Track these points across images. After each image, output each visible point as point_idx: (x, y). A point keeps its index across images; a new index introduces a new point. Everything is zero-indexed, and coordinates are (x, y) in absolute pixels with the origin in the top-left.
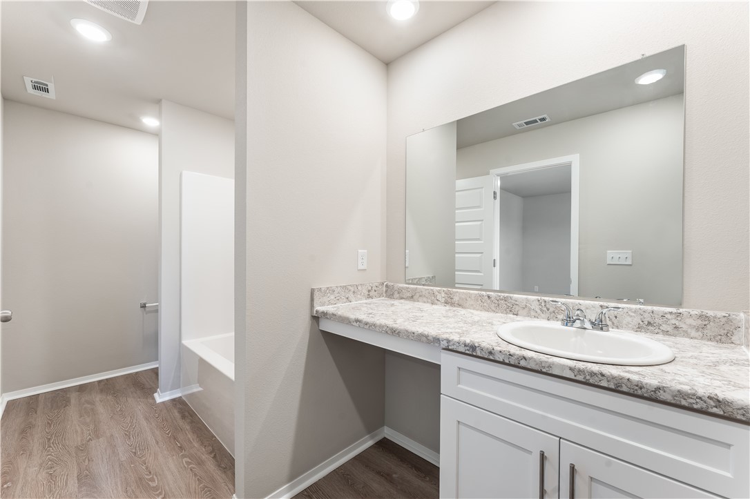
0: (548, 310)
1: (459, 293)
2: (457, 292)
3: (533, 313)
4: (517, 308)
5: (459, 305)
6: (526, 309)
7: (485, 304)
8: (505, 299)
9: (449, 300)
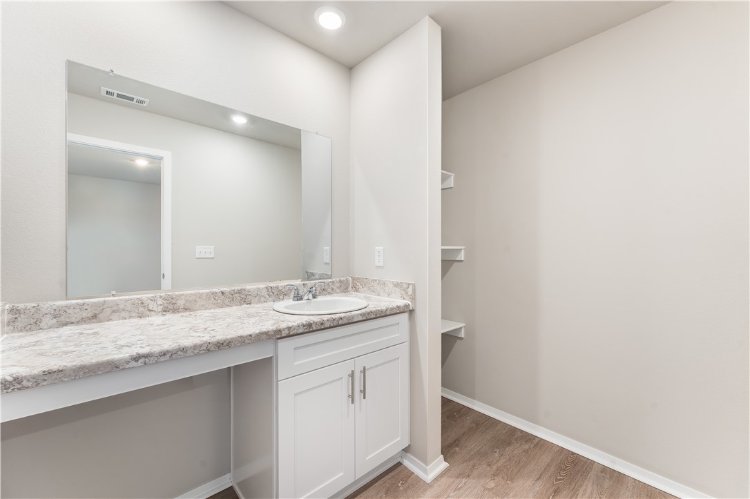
0: (273, 293)
1: (186, 296)
2: (182, 295)
3: (263, 299)
4: (250, 298)
5: (186, 309)
6: (258, 297)
7: (219, 301)
8: (239, 292)
9: (170, 307)
